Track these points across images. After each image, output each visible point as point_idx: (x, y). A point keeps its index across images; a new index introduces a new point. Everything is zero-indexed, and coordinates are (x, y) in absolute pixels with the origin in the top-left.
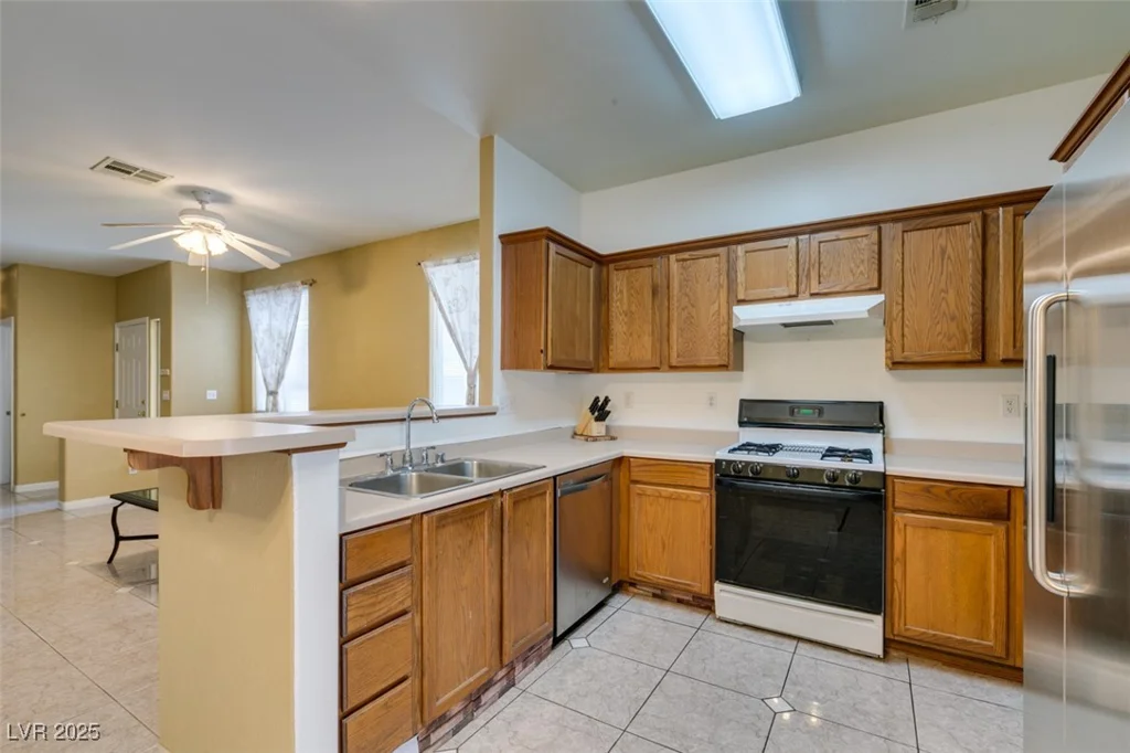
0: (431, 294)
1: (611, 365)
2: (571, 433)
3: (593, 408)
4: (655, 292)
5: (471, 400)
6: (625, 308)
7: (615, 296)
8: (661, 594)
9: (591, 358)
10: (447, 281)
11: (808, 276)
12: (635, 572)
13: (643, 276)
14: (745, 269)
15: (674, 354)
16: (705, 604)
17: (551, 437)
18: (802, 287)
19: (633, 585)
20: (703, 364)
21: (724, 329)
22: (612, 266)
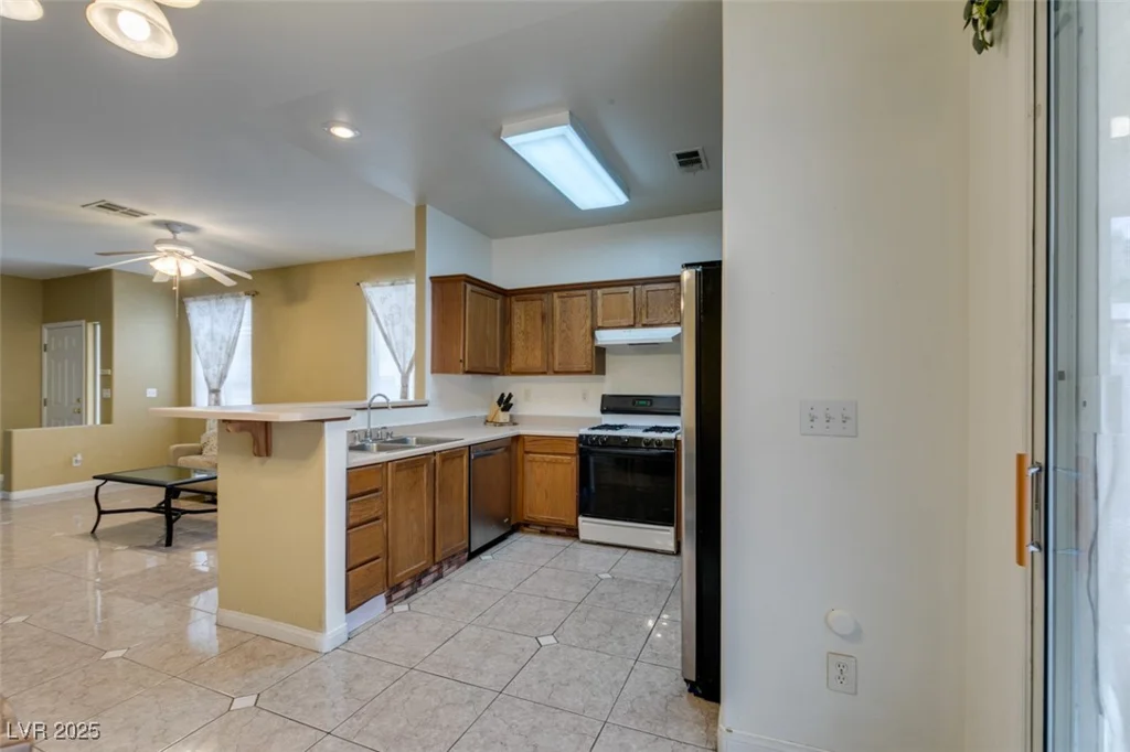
0: (369, 310)
1: (513, 370)
2: (483, 420)
3: (500, 402)
4: (543, 317)
5: (404, 394)
6: (522, 328)
7: (516, 320)
8: (546, 529)
9: (498, 365)
10: (383, 300)
11: (641, 313)
12: (528, 515)
13: (536, 306)
14: (603, 305)
15: (557, 363)
16: (572, 533)
17: (469, 423)
18: (638, 320)
19: (527, 525)
20: (576, 370)
21: (589, 347)
22: (513, 298)
